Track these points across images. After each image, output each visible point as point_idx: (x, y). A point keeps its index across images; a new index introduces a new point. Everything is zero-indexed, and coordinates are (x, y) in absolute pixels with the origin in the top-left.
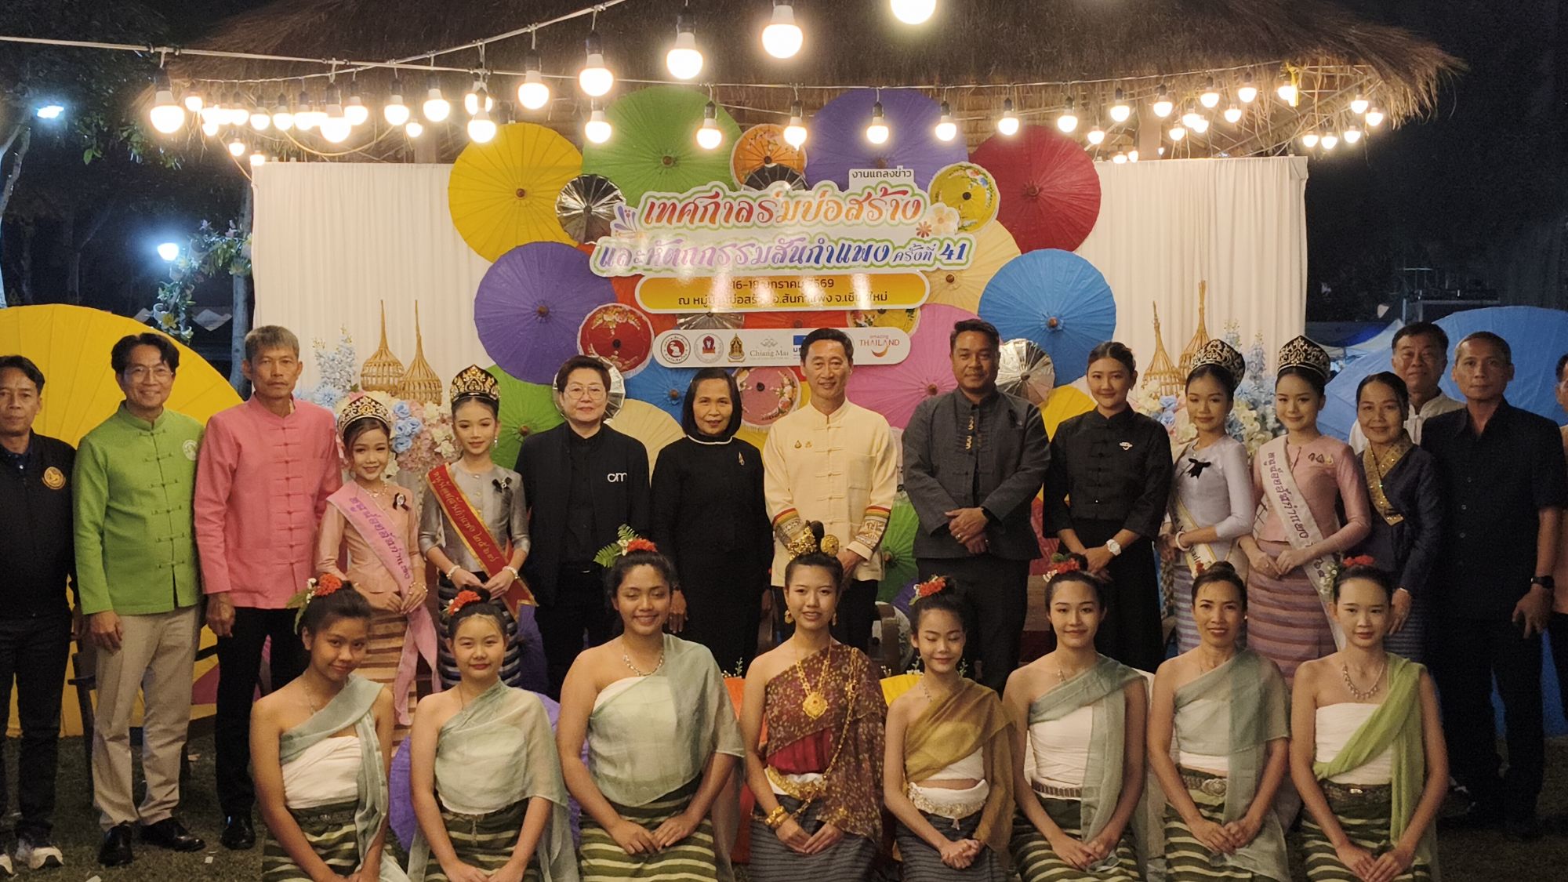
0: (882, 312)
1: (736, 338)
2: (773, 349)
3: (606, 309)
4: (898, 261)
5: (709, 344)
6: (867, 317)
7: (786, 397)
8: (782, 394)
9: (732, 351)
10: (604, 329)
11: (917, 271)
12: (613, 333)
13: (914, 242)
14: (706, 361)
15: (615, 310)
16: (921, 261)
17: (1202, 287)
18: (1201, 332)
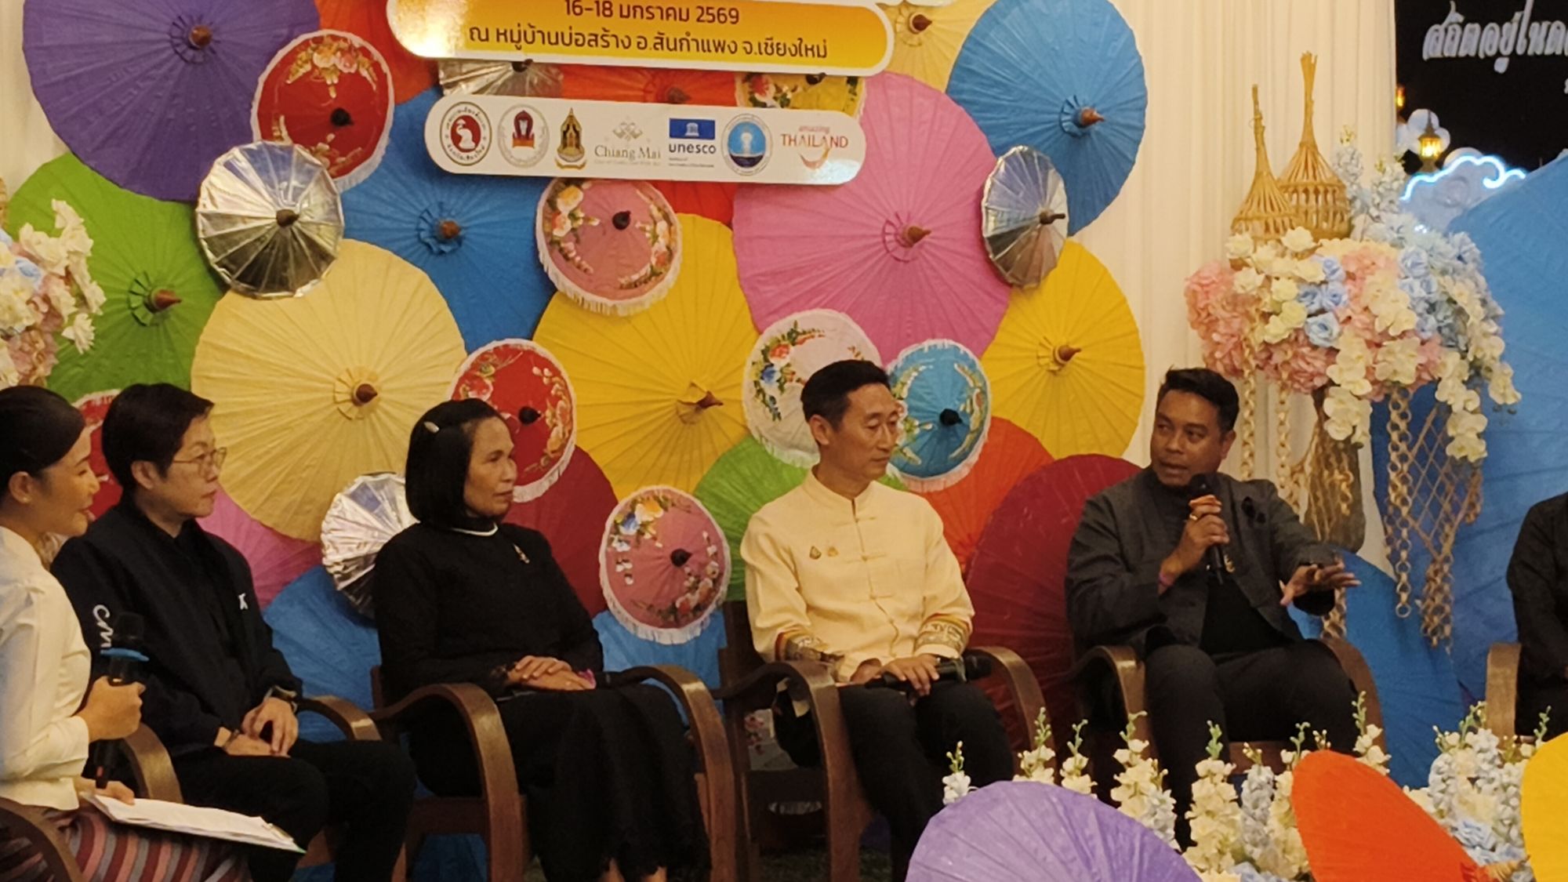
0: (812, 80)
1: (571, 117)
2: (634, 145)
3: (318, 41)
5: (523, 126)
6: (778, 90)
7: (661, 244)
8: (655, 237)
9: (564, 144)
10: (312, 84)
12: (333, 95)
14: (518, 163)
15: (335, 45)
17: (1308, 64)
18: (1309, 146)
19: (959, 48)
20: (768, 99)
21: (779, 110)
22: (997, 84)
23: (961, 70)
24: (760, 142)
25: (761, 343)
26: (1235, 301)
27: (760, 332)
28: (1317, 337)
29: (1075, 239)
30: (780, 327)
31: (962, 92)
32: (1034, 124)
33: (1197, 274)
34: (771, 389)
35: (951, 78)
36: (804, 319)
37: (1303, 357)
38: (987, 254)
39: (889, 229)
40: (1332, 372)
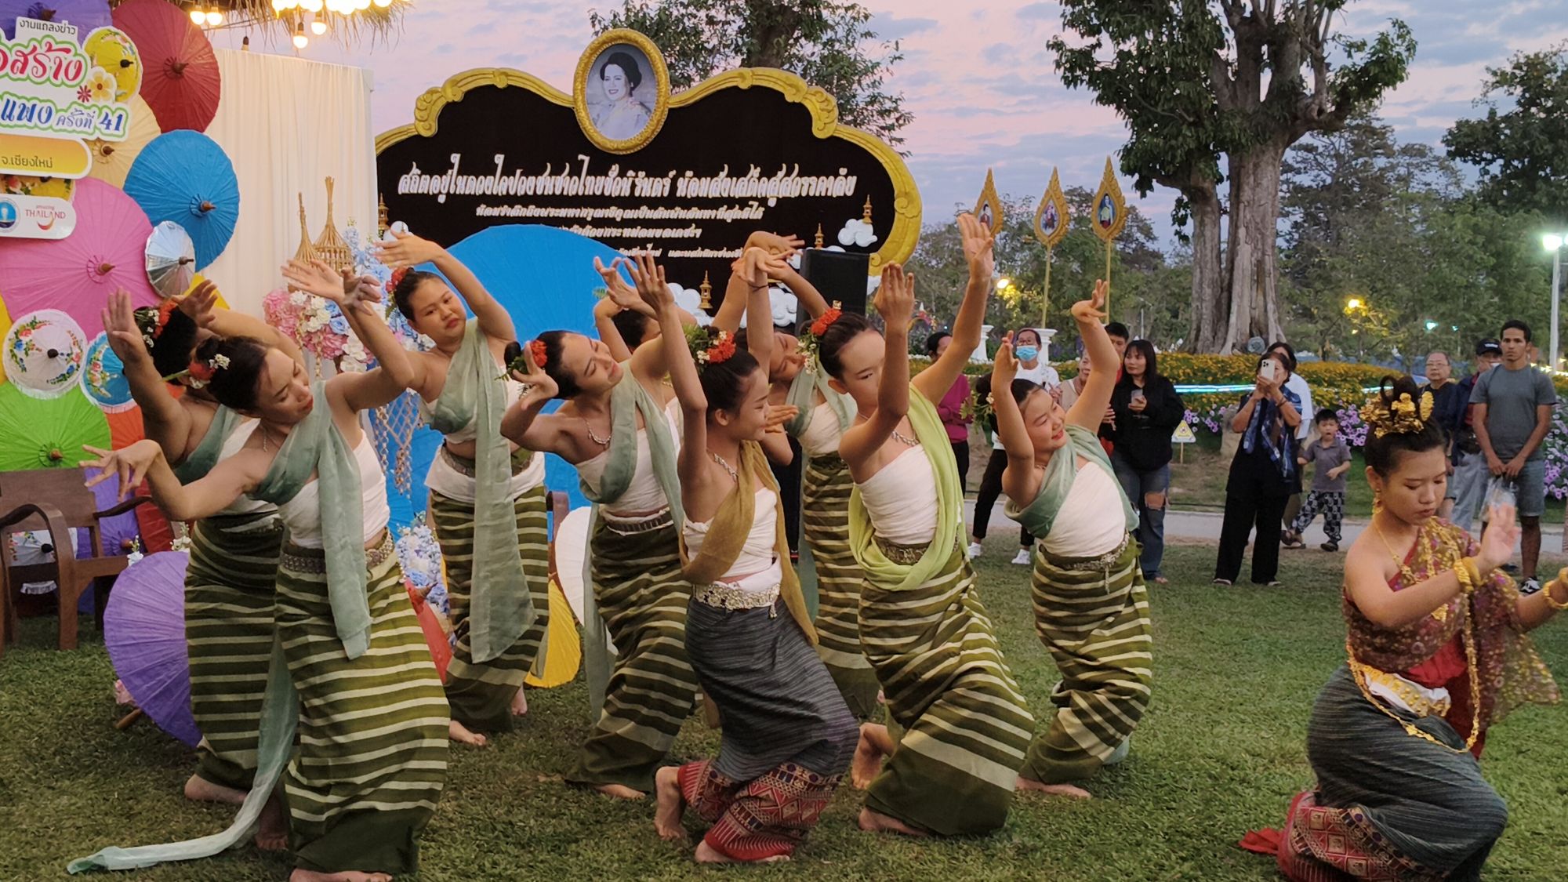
0: (44, 180)
4: (61, 126)
6: (23, 185)
11: (78, 138)
13: (75, 106)
16: (82, 128)
17: (329, 183)
18: (330, 227)
19: (130, 165)
20: (17, 190)
21: (24, 197)
22: (152, 186)
23: (132, 178)
24: (12, 213)
25: (14, 328)
26: (293, 310)
27: (13, 322)
28: (336, 329)
29: (200, 273)
30: (25, 319)
31: (133, 190)
32: (173, 209)
33: (270, 295)
34: (20, 354)
35: (126, 181)
36: (40, 315)
37: (329, 339)
38: (148, 280)
39: (90, 265)
40: (345, 348)
